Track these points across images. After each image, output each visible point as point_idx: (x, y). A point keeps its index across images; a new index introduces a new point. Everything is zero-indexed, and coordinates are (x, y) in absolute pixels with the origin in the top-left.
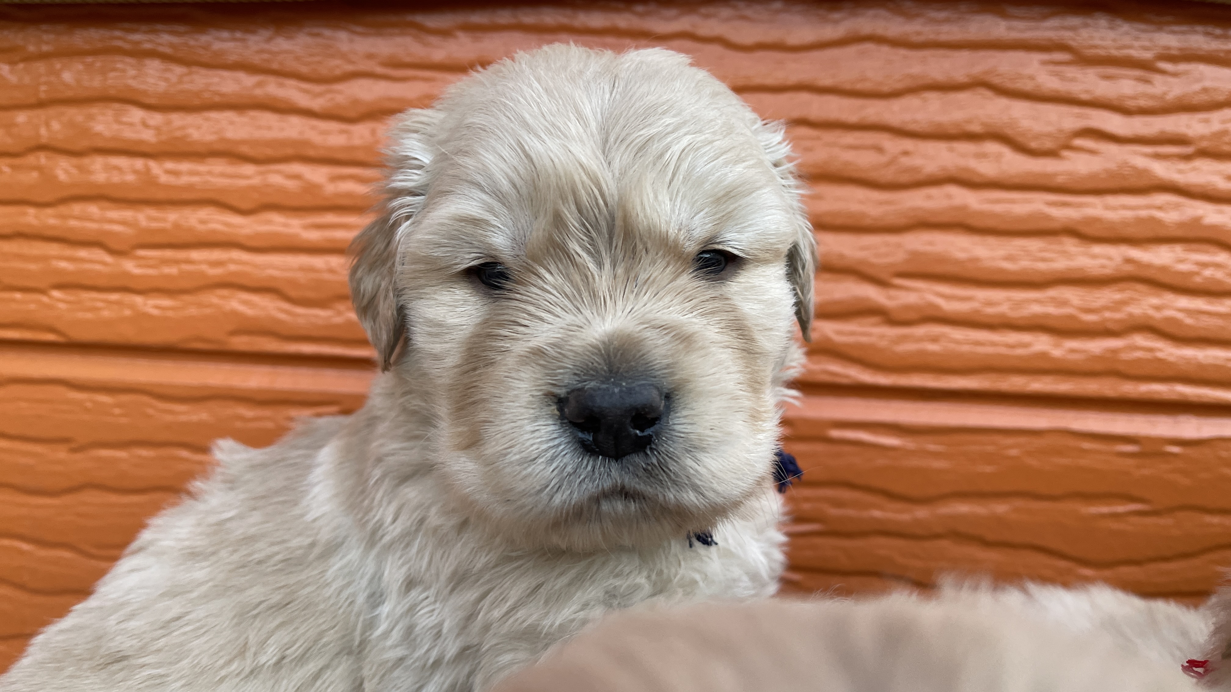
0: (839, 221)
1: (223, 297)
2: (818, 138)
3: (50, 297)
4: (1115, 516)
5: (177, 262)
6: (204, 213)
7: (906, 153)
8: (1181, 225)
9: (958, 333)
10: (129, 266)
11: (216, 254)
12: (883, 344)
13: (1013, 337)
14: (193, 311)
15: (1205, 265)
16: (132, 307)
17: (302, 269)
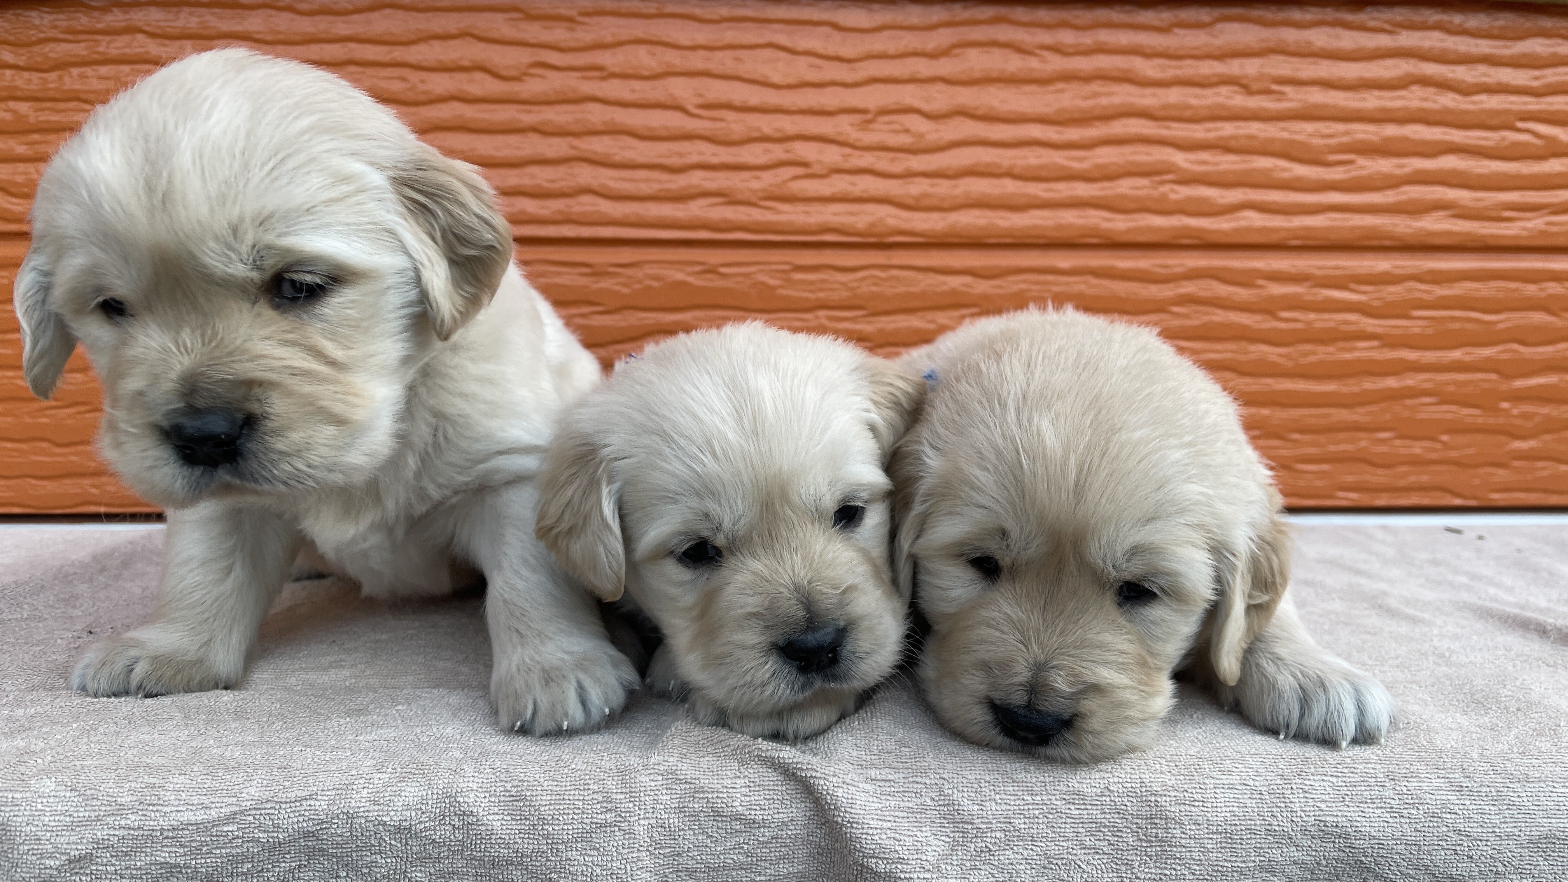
2: (363, 73)
7: (422, 81)
8: (604, 123)
15: (623, 149)
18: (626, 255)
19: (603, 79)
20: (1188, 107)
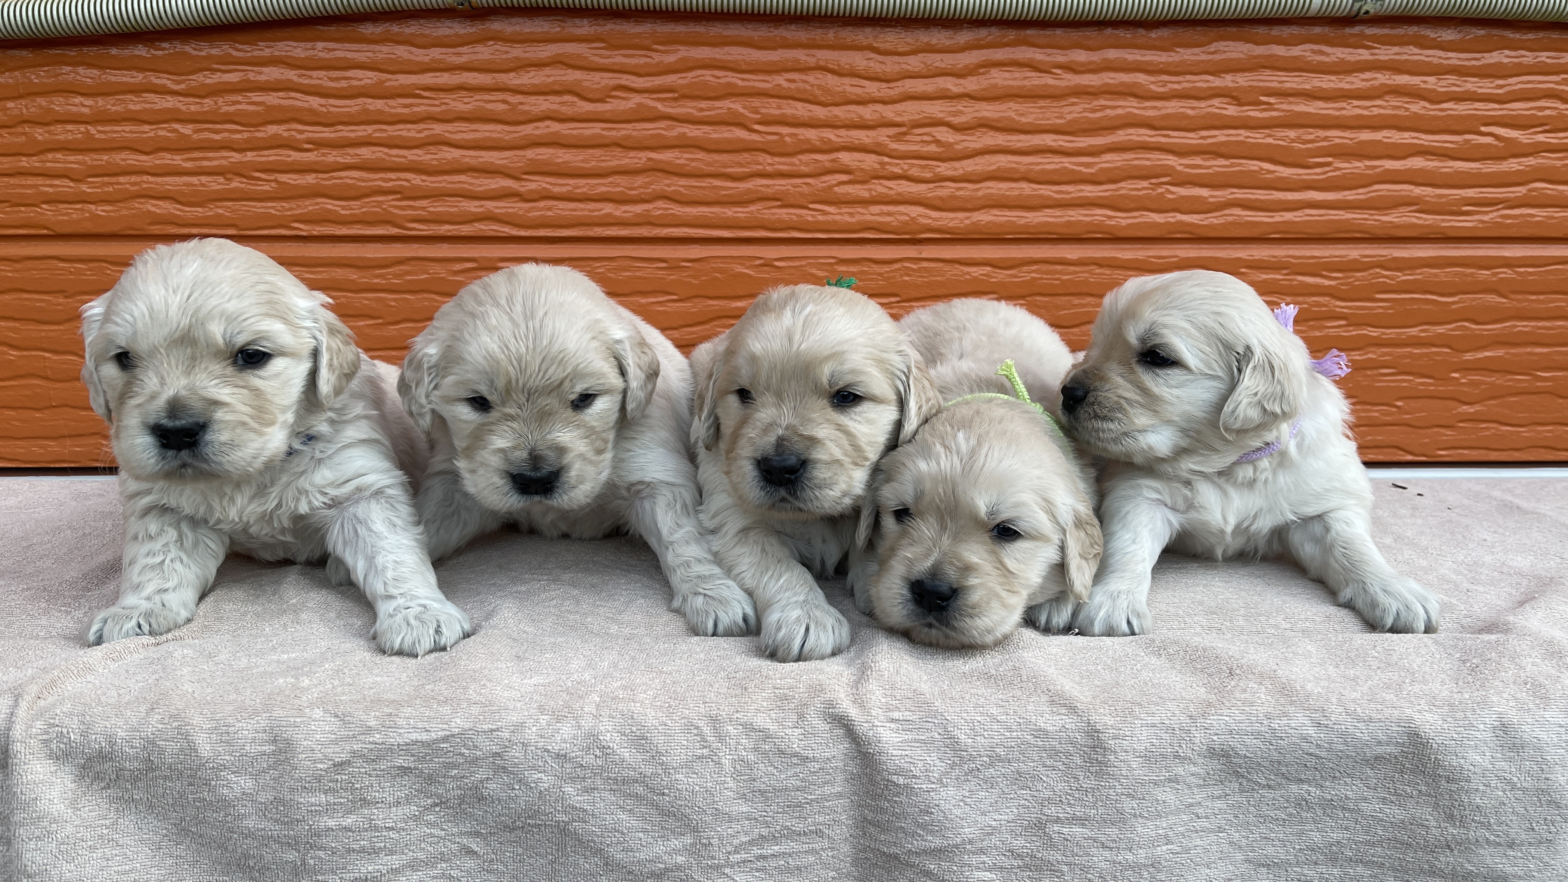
0: (489, 144)
1: (142, 203)
2: (472, 97)
3: (42, 208)
4: (660, 303)
5: (112, 184)
6: (123, 155)
7: (521, 103)
8: (676, 137)
9: (561, 205)
10: (84, 188)
11: (134, 179)
12: (521, 213)
13: (592, 206)
14: (125, 212)
15: (692, 160)
16: (89, 212)
17: (185, 185)
18: (696, 252)
19: (675, 99)
20: (1186, 117)
